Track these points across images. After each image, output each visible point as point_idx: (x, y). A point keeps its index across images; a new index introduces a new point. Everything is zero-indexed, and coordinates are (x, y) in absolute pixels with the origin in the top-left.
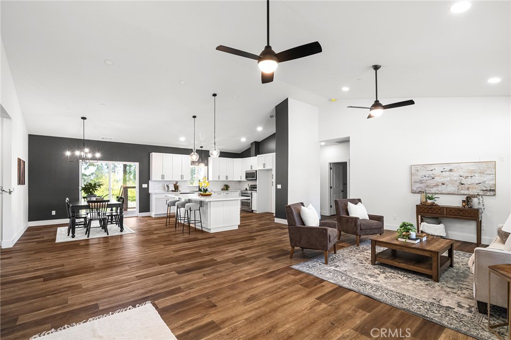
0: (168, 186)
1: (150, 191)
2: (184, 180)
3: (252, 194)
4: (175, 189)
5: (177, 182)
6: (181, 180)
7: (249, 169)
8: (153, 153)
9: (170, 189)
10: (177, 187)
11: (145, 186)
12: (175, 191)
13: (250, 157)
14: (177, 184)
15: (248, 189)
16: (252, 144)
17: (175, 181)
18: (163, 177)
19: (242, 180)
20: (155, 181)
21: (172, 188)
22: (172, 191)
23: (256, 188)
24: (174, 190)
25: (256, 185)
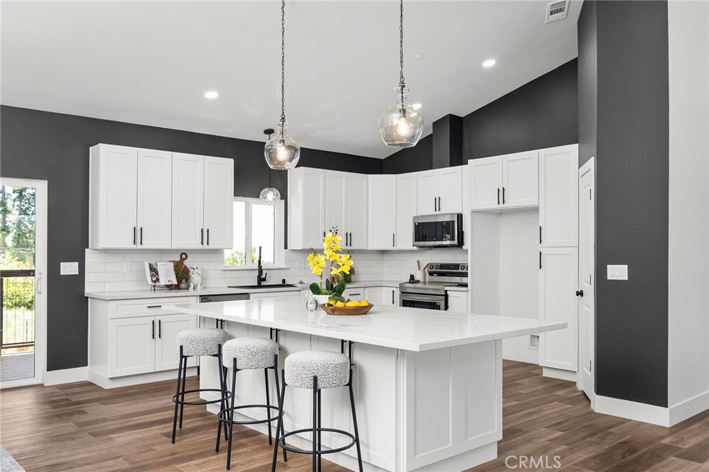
0: (154, 270)
1: (89, 289)
2: (211, 246)
3: (446, 296)
4: (179, 281)
5: (184, 255)
6: (200, 247)
7: (427, 211)
8: (102, 146)
9: (163, 282)
10: (186, 271)
11: (69, 268)
12: (177, 287)
13: (431, 168)
14: (186, 263)
15: (419, 276)
16: (436, 124)
17: (176, 251)
18: (138, 234)
19: (399, 247)
20: (106, 251)
21: (167, 275)
22: (170, 287)
23: (465, 275)
24: (175, 282)
25: (465, 267)
